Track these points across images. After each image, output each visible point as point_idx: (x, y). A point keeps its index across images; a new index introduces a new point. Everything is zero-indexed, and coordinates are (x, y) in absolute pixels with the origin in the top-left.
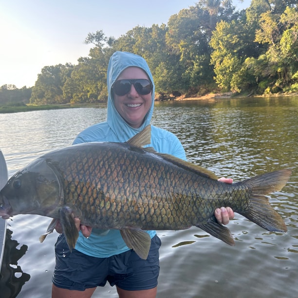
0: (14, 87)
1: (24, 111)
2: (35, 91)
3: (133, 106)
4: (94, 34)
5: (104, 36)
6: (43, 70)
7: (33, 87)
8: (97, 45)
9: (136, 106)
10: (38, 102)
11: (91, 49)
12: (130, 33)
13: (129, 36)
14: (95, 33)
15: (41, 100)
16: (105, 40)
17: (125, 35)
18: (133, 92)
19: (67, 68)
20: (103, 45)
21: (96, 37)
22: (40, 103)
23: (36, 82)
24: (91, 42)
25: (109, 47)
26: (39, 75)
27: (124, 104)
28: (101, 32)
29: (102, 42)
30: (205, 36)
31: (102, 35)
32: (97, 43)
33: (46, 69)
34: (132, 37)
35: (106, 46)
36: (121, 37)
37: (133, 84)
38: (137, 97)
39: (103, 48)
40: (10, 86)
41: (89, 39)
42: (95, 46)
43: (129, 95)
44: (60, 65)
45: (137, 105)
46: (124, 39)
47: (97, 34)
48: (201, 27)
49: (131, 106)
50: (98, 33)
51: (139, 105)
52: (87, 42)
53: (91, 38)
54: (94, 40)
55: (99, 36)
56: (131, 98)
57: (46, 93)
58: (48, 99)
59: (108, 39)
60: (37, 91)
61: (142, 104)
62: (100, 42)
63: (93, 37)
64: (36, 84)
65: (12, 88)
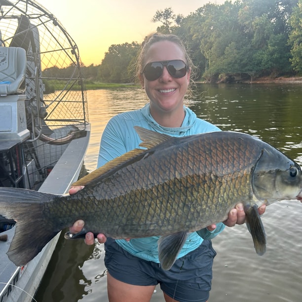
2: (101, 70)
3: (166, 91)
4: (162, 12)
5: (172, 14)
6: (110, 48)
7: (100, 65)
8: (164, 23)
9: (169, 91)
11: (158, 27)
12: (200, 10)
13: (199, 14)
14: (164, 11)
16: (173, 18)
17: (195, 13)
18: (166, 75)
19: (133, 47)
20: (171, 23)
21: (164, 14)
23: (103, 60)
24: (159, 20)
25: (177, 25)
26: (106, 54)
27: (155, 89)
28: (169, 10)
29: (170, 20)
30: (283, 12)
31: (170, 13)
32: (164, 21)
33: (112, 48)
34: (202, 14)
35: (174, 24)
36: (190, 14)
37: (166, 66)
38: (170, 81)
39: (170, 26)
41: (157, 17)
42: (162, 24)
43: (161, 79)
44: (126, 44)
45: (171, 90)
46: (193, 17)
47: (165, 12)
48: (280, 3)
49: (163, 91)
50: (167, 11)
51: (173, 90)
52: (155, 20)
53: (159, 16)
54: (162, 18)
55: (167, 14)
56: (163, 82)
57: (111, 72)
58: (113, 77)
59: (176, 17)
60: (103, 69)
61: (176, 89)
62: (168, 20)
63: (161, 15)
64: (102, 62)
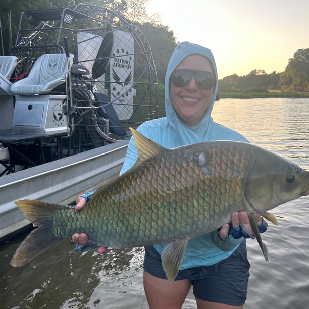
0: (263, 72)
1: (261, 98)
2: (283, 77)
7: (283, 72)
10: (285, 88)
15: (288, 87)
22: (286, 90)
26: (291, 60)
33: (299, 53)
38: (195, 91)
40: (260, 71)
57: (294, 79)
58: (296, 85)
60: (285, 76)
61: (199, 99)
64: (286, 69)
65: (261, 74)
